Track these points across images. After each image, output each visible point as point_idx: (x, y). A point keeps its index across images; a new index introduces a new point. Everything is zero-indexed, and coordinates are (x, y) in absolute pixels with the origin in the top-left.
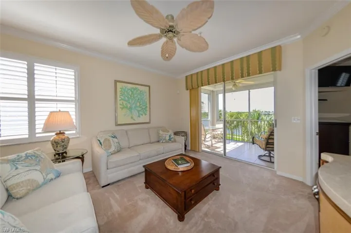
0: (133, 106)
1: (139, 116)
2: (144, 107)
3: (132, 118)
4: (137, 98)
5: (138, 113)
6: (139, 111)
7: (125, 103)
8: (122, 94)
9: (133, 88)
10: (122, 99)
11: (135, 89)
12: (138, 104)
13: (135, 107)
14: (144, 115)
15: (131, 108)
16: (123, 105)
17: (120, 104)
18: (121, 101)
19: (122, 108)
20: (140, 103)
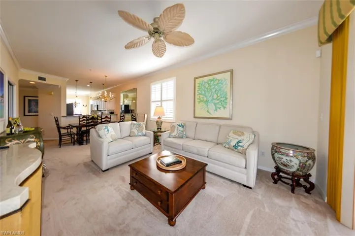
0: (210, 99)
1: (216, 110)
2: (223, 99)
3: (208, 111)
4: (214, 90)
5: (215, 105)
6: (215, 104)
7: (201, 96)
8: (199, 89)
9: (210, 80)
10: (200, 94)
11: (212, 81)
12: (215, 96)
13: (212, 100)
14: (222, 108)
15: (207, 102)
16: (200, 99)
17: (198, 99)
18: (199, 95)
19: (199, 102)
20: (217, 95)
